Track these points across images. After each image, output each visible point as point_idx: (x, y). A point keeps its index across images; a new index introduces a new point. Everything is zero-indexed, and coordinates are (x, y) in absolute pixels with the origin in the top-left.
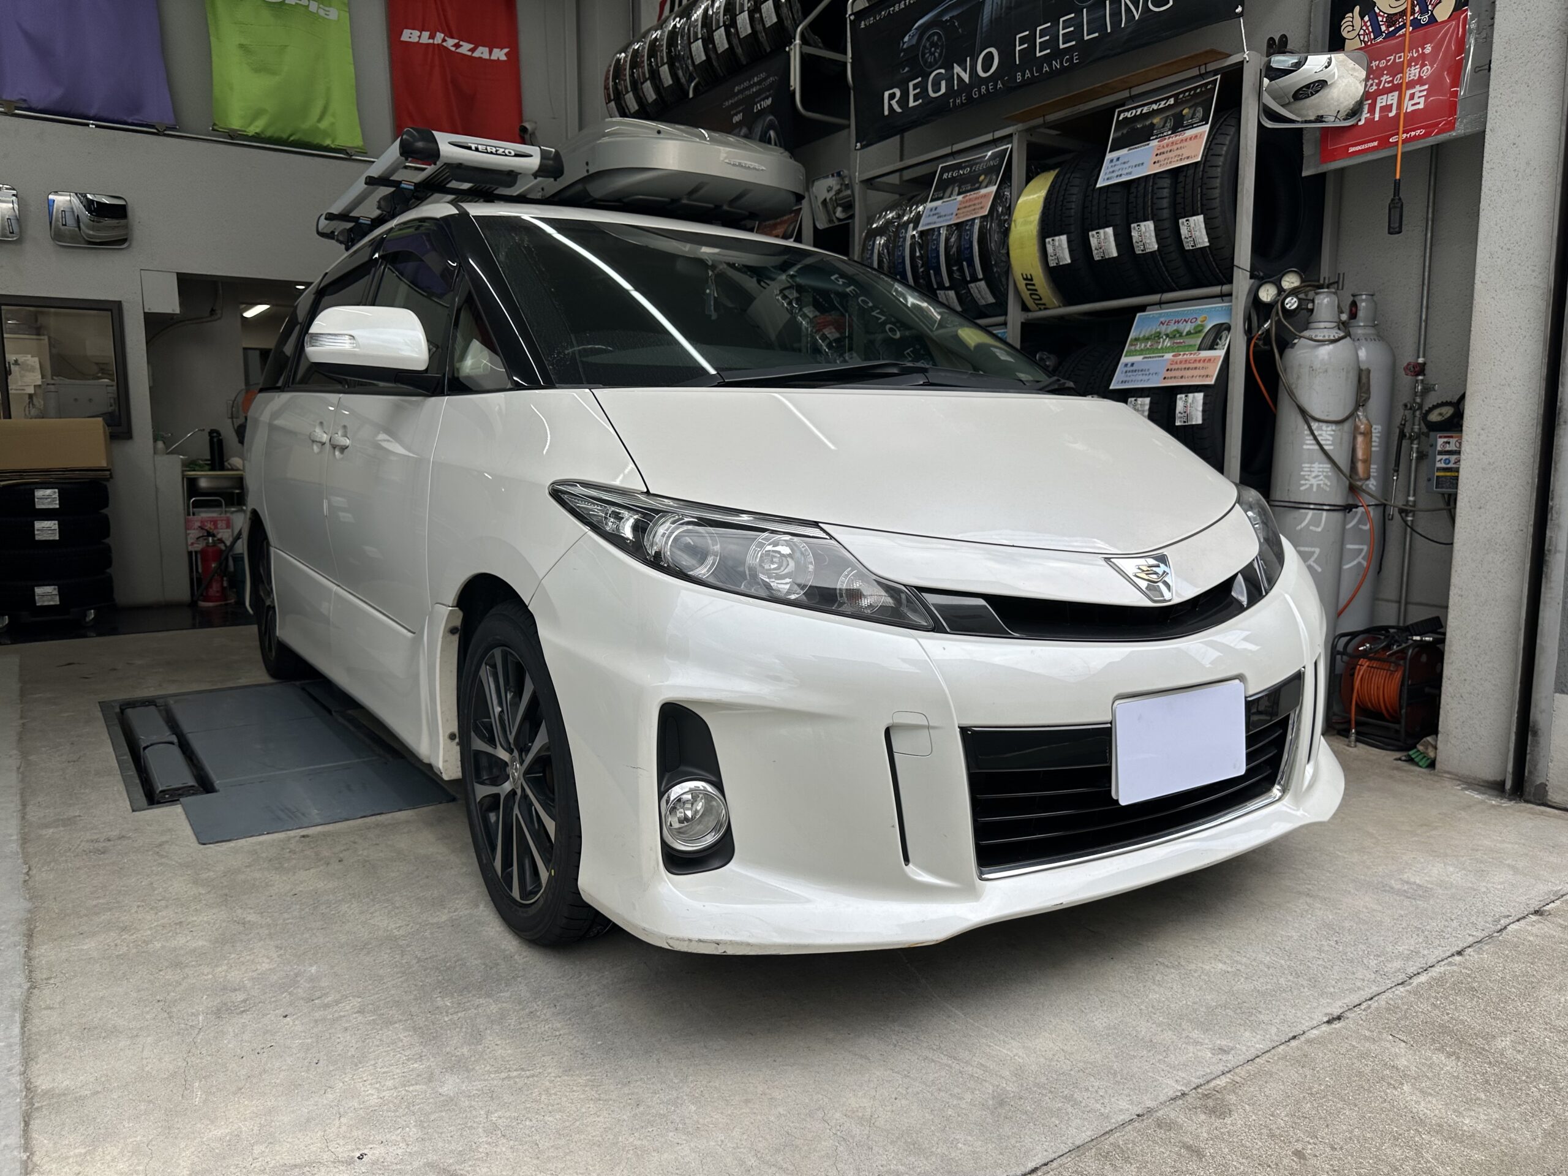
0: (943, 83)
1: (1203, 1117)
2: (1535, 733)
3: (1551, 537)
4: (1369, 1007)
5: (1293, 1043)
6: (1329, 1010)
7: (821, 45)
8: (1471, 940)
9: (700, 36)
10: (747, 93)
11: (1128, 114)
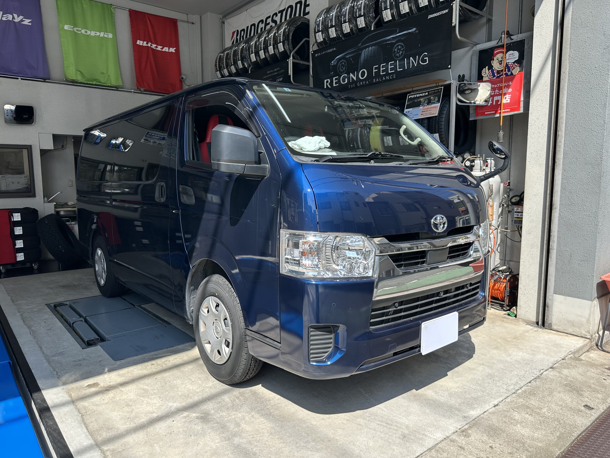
0: (346, 79)
1: (463, 438)
2: (548, 307)
3: (551, 244)
4: (505, 401)
5: (485, 414)
6: (494, 403)
7: (299, 59)
8: (533, 378)
9: (254, 52)
10: (273, 74)
11: (412, 97)
